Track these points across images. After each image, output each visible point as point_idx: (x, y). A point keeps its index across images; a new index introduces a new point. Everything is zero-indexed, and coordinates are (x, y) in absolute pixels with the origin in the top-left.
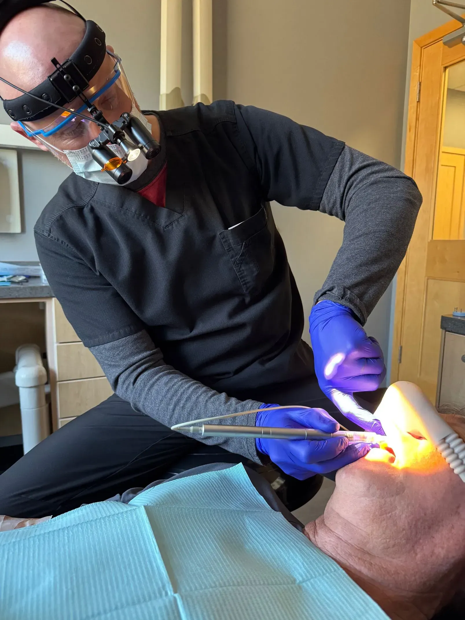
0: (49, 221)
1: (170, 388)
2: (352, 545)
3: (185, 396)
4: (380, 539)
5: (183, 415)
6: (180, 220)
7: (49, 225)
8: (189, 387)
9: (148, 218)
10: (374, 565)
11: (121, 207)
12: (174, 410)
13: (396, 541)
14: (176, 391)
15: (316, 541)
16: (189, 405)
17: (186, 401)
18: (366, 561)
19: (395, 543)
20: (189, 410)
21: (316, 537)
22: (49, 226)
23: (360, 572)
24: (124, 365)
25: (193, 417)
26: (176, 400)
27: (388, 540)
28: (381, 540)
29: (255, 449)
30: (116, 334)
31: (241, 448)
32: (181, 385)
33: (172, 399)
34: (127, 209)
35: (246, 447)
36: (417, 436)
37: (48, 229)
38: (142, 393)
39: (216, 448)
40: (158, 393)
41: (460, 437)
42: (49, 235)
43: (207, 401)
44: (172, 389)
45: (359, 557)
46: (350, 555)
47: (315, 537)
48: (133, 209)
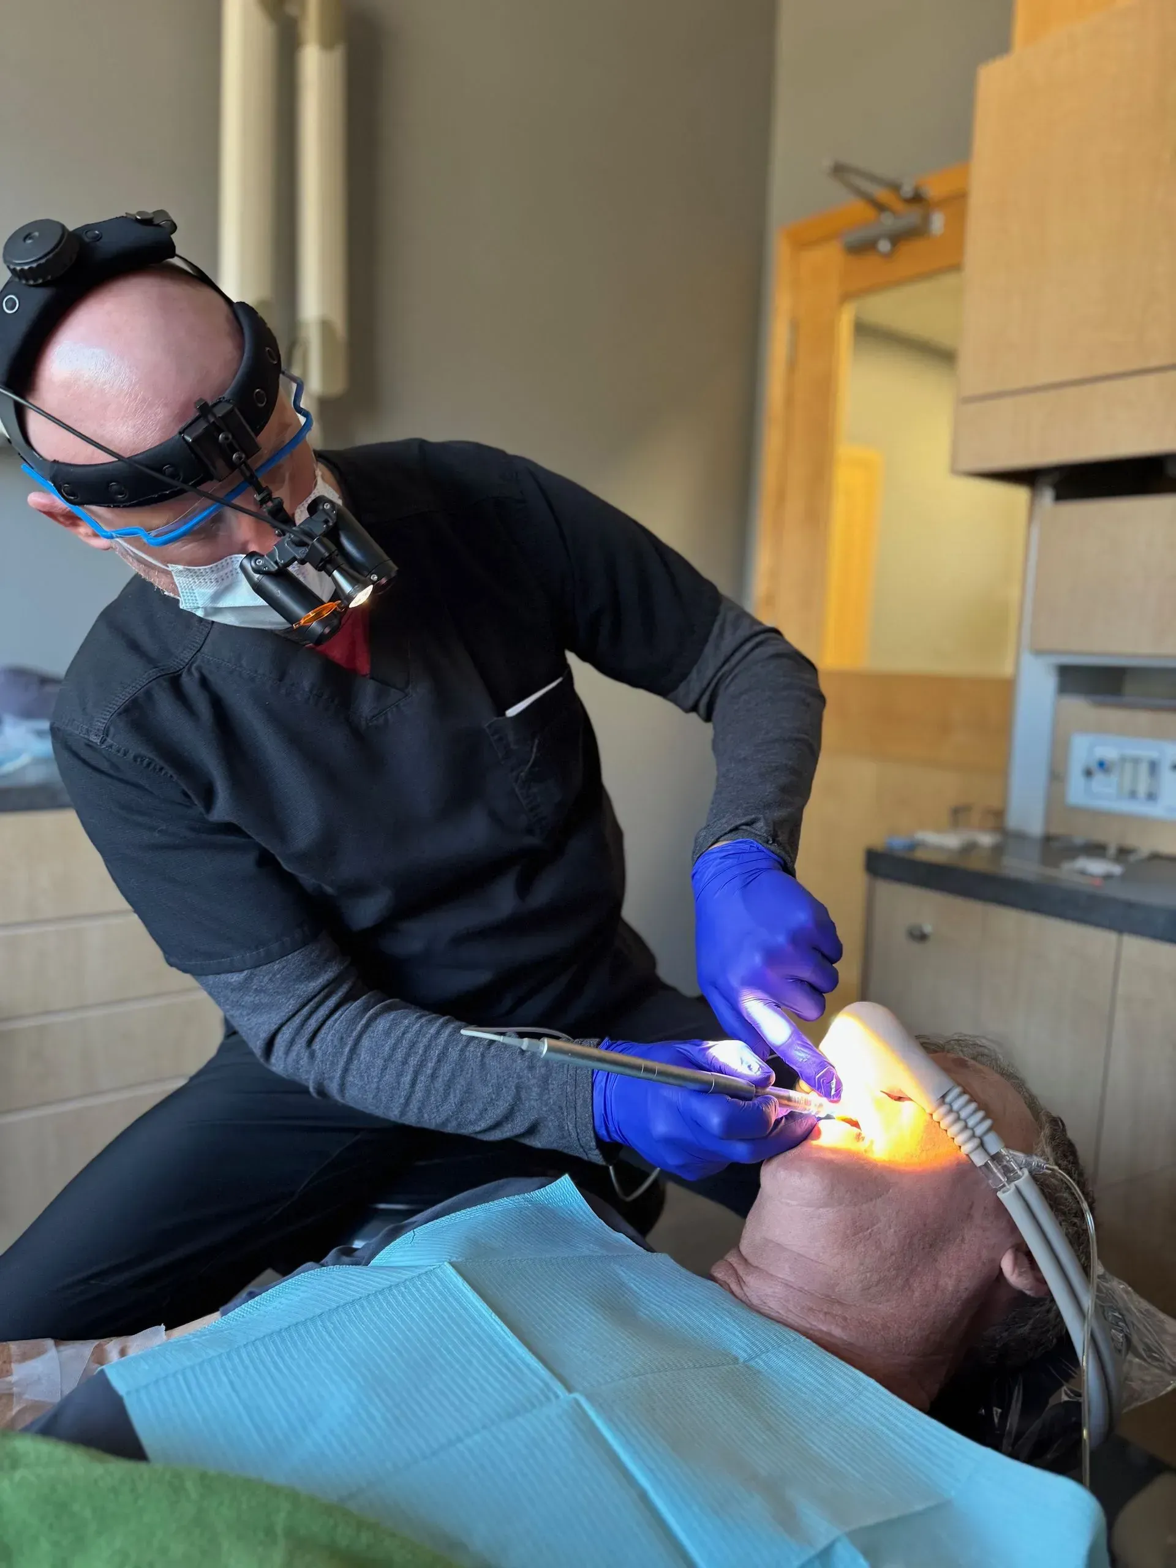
0: (104, 710)
1: (399, 1041)
2: (812, 1294)
3: (435, 1053)
4: (856, 1275)
5: (435, 1090)
6: (402, 704)
7: (105, 719)
8: (438, 1033)
9: (336, 702)
10: (850, 1320)
11: (280, 681)
12: (413, 1083)
13: (882, 1274)
14: (413, 1045)
15: (745, 1294)
16: (446, 1070)
17: (439, 1061)
18: (837, 1315)
19: (880, 1277)
20: (446, 1079)
21: (745, 1288)
22: (106, 721)
23: (829, 1334)
24: (289, 1005)
25: (458, 1091)
26: (415, 1062)
27: (868, 1275)
28: (859, 1275)
29: (592, 1135)
30: (275, 947)
31: (563, 1137)
32: (420, 1031)
33: (407, 1063)
34: (293, 685)
35: (574, 1135)
36: (895, 1097)
37: (101, 726)
38: (338, 1061)
39: (511, 1145)
40: (373, 1053)
41: (964, 1092)
42: (103, 742)
43: (483, 1055)
44: (404, 1041)
45: (826, 1310)
46: (811, 1309)
47: (742, 1289)
48: (306, 684)
